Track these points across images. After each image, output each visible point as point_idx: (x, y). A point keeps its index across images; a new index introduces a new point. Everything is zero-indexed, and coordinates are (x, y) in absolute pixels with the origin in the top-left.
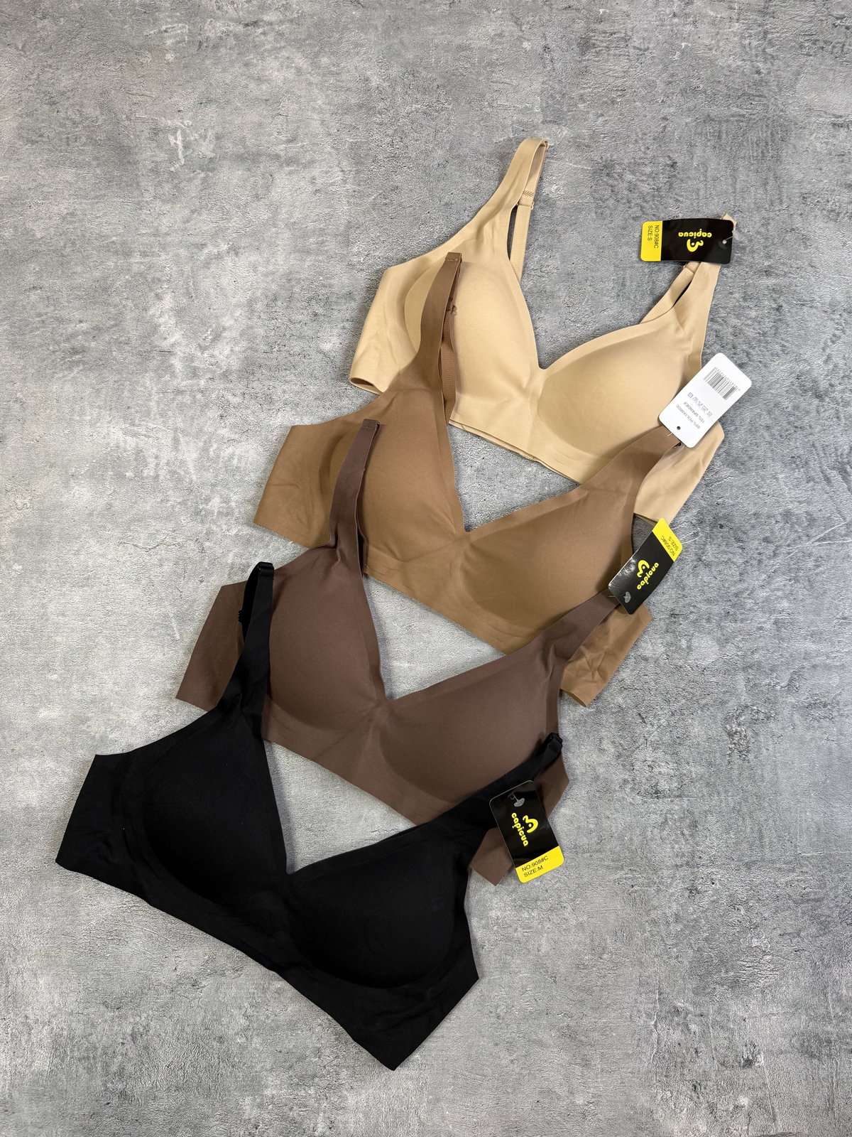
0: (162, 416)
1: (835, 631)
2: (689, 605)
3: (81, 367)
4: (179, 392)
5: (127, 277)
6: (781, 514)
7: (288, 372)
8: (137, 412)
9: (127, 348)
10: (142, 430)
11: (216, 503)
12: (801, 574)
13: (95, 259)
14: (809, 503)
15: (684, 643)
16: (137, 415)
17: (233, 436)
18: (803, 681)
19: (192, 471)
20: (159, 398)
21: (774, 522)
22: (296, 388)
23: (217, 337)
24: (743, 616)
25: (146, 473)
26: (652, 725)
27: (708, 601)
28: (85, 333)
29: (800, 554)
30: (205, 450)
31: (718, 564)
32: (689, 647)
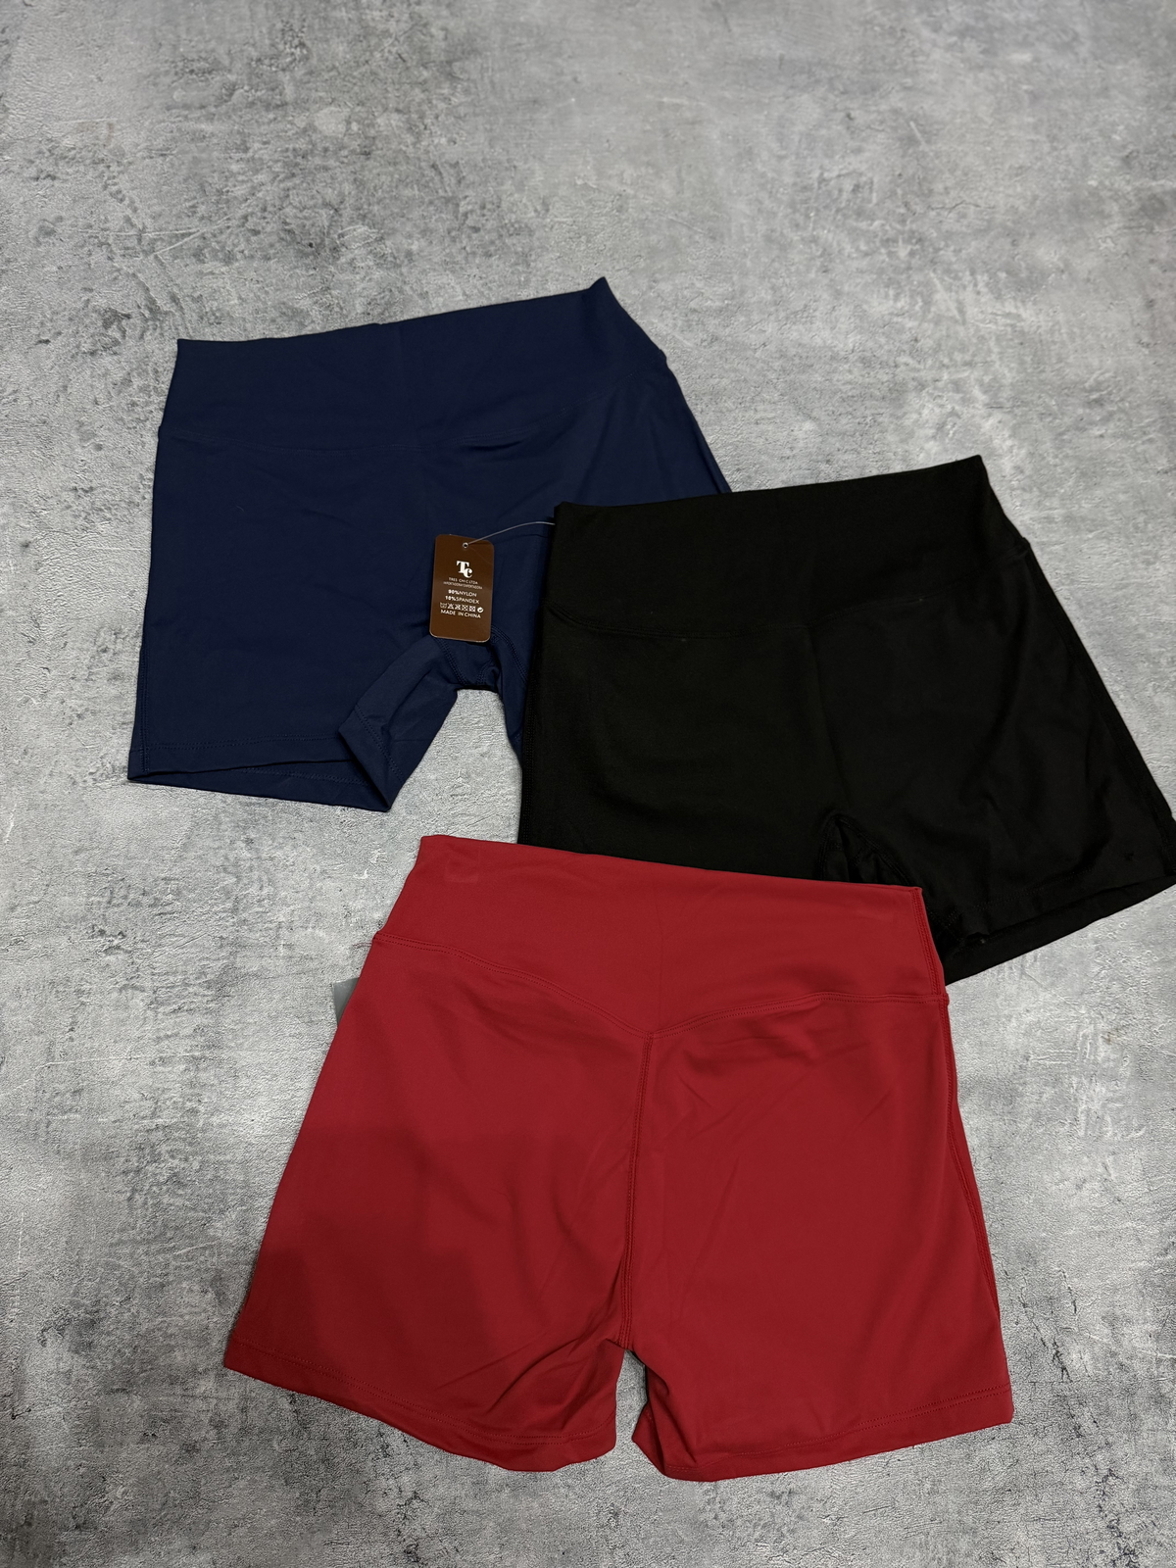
0: (983, 337)
1: (176, 142)
2: (348, 164)
3: (1087, 385)
4: (969, 364)
5: (1063, 491)
6: (237, 260)
7: (850, 394)
8: (1012, 340)
9: (1040, 409)
10: (1001, 321)
11: (903, 252)
12: (215, 197)
13: (1106, 510)
14: (201, 274)
15: (355, 127)
16: (1010, 337)
17: (900, 319)
18: (217, 94)
19: (936, 282)
20: (990, 356)
21: (246, 252)
22: (836, 377)
23: (941, 427)
24: (285, 155)
25: (986, 278)
26: (390, 52)
27: (326, 169)
28: (1092, 423)
29: (213, 219)
30: (928, 303)
31: (315, 206)
32: (348, 122)
